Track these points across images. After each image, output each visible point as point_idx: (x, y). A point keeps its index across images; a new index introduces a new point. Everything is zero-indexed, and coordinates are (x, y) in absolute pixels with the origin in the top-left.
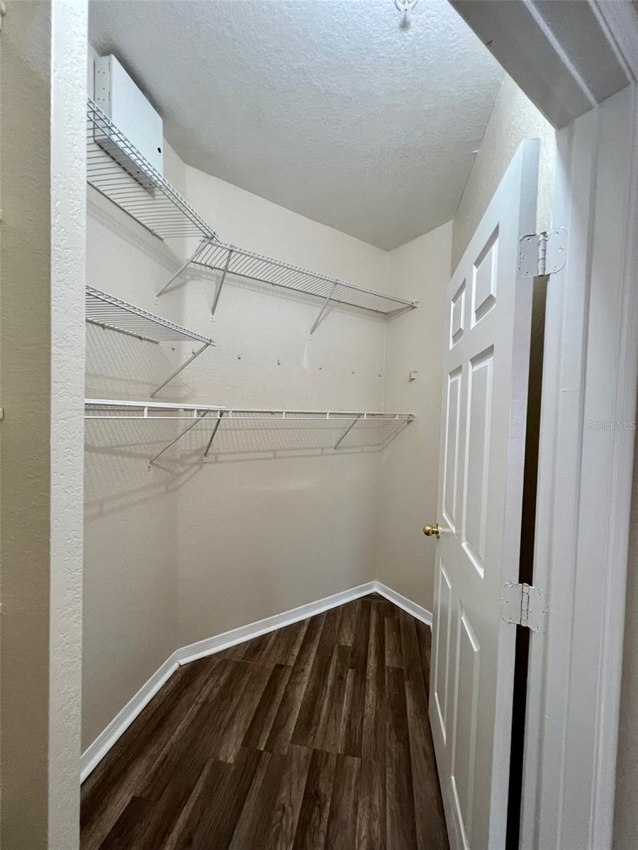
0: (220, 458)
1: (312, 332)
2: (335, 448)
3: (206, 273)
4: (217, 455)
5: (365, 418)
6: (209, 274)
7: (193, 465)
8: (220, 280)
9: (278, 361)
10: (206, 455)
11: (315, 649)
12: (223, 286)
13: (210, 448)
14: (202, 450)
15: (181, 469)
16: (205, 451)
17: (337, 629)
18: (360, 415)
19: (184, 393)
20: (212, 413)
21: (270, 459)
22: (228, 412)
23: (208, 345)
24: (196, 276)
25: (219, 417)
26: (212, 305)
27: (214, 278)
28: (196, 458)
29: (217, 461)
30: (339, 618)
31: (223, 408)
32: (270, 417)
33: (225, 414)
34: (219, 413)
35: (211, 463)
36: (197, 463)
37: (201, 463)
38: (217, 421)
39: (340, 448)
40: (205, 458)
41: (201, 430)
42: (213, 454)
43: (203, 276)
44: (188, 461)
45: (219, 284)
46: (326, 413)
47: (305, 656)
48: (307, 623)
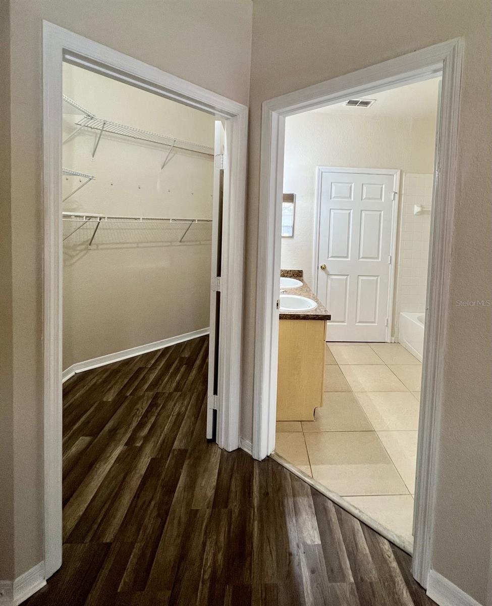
0: (100, 247)
1: (162, 168)
2: (180, 242)
3: (87, 131)
4: (97, 245)
5: (197, 222)
6: (89, 132)
7: (81, 251)
8: (98, 136)
9: (139, 186)
10: (90, 245)
11: (165, 360)
12: (100, 139)
13: (93, 241)
14: (87, 241)
15: (74, 253)
16: (89, 242)
17: (181, 351)
18: (193, 221)
19: (75, 206)
20: (94, 219)
21: (135, 248)
22: (104, 218)
23: (91, 179)
24: (81, 133)
25: (99, 221)
26: (93, 152)
27: (94, 135)
28: (84, 247)
29: (97, 249)
30: (183, 347)
31: (101, 215)
32: (134, 221)
33: (102, 219)
34: (99, 218)
35: (94, 250)
36: (84, 249)
37: (87, 249)
38: (97, 223)
39: (184, 242)
40: (90, 247)
41: (87, 229)
42: (95, 244)
43: (87, 133)
44: (79, 248)
45: (98, 139)
46: (170, 220)
47: (158, 363)
48: (162, 350)
